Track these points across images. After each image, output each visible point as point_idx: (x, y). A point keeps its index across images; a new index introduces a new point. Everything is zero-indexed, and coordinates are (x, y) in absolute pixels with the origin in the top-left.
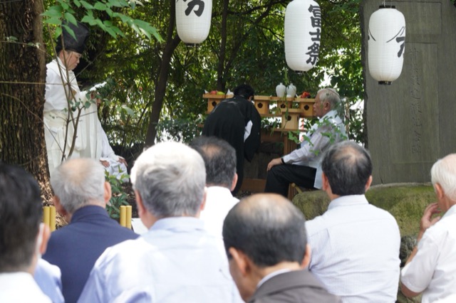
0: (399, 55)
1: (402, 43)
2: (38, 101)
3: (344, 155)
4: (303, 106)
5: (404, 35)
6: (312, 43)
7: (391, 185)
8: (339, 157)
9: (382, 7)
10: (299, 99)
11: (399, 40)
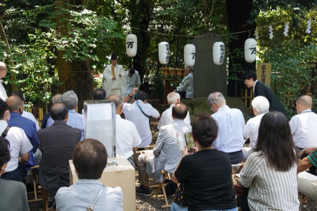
0: (193, 58)
5: (195, 52)
6: (167, 56)
7: (202, 98)
11: (192, 54)
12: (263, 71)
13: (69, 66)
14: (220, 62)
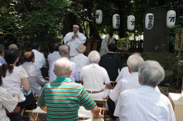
1: (133, 22)
9: (130, 15)
12: (180, 35)
14: (148, 27)
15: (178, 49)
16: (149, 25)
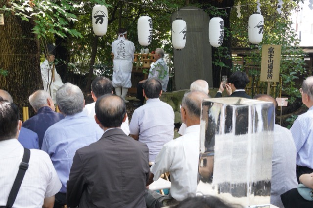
0: (184, 38)
1: (185, 33)
2: (37, 61)
3: (151, 83)
4: (152, 57)
5: (186, 30)
6: (150, 34)
7: (185, 90)
8: (149, 84)
9: (177, 19)
10: (150, 54)
11: (183, 33)
12: (271, 55)
13: (11, 48)
14: (219, 43)
15: (267, 80)
16: (221, 38)
